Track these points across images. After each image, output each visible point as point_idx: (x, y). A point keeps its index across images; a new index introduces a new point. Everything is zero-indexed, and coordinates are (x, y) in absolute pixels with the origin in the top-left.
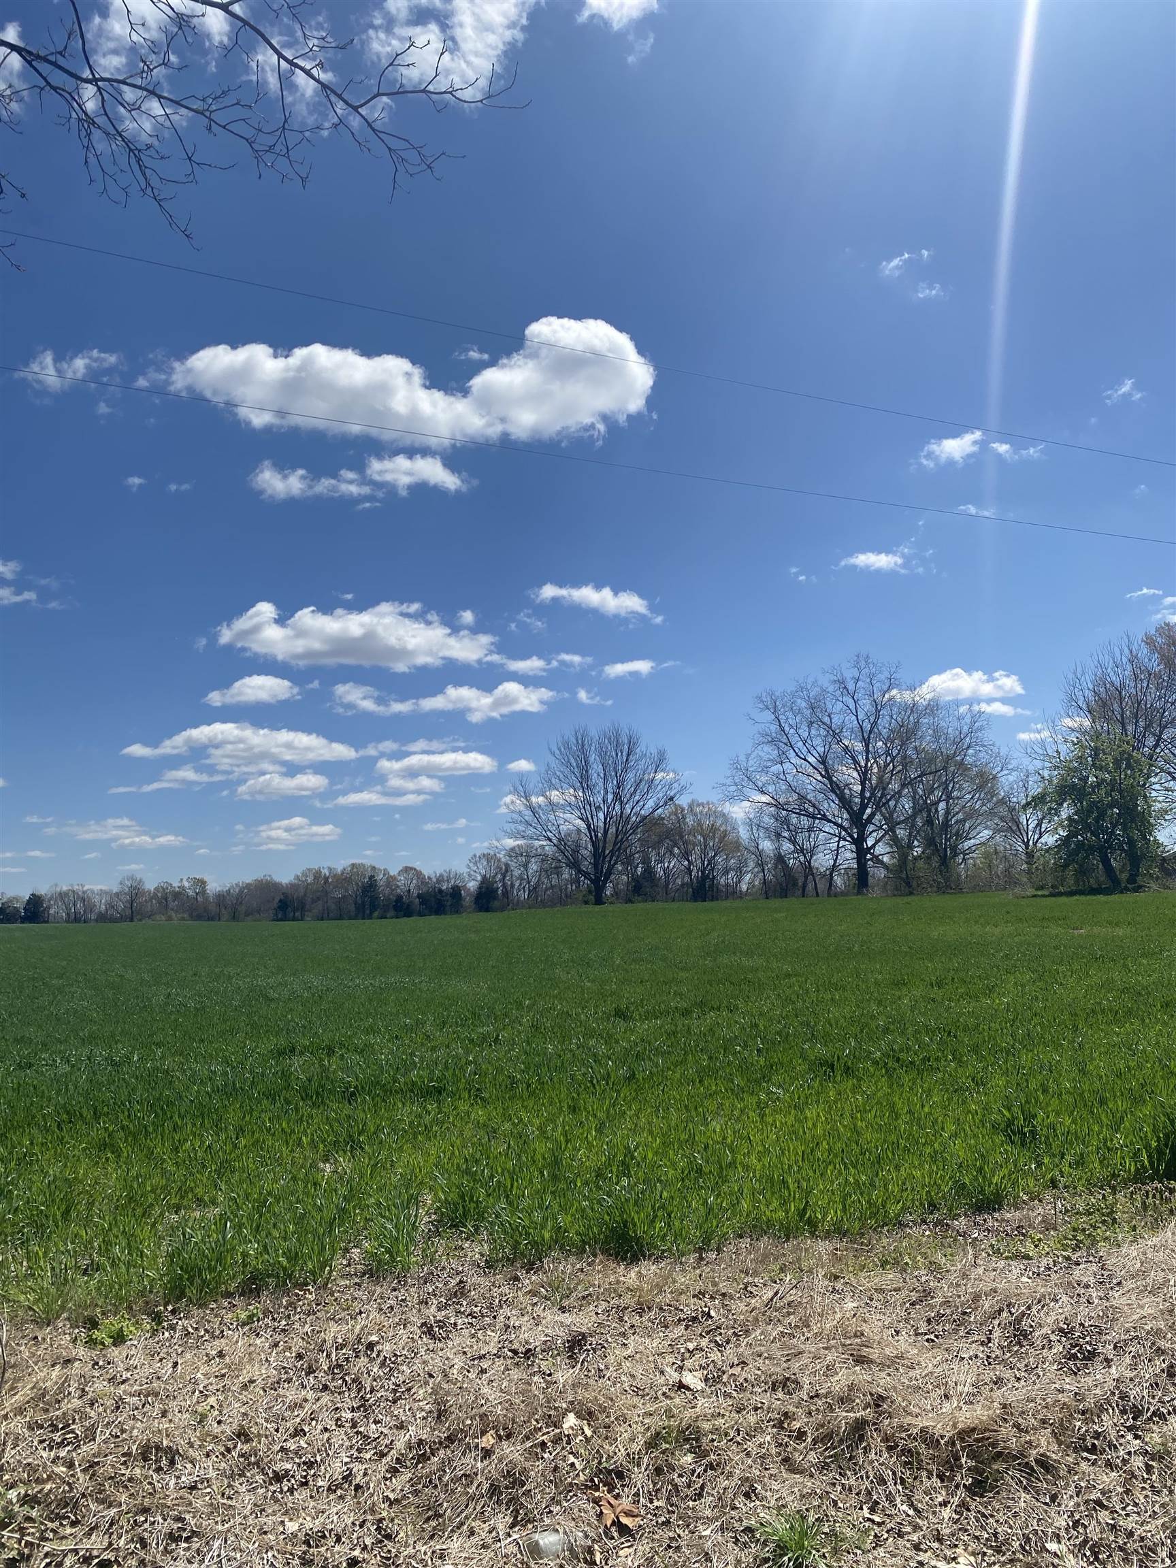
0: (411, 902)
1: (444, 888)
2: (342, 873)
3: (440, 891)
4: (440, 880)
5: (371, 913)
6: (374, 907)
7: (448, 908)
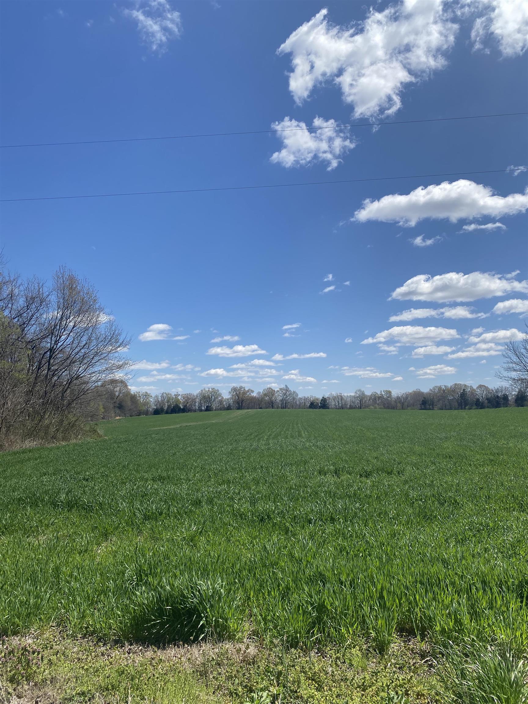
0: (484, 402)
1: (499, 395)
2: (451, 388)
3: (498, 397)
4: (497, 391)
5: (465, 406)
6: (466, 405)
7: (502, 405)
